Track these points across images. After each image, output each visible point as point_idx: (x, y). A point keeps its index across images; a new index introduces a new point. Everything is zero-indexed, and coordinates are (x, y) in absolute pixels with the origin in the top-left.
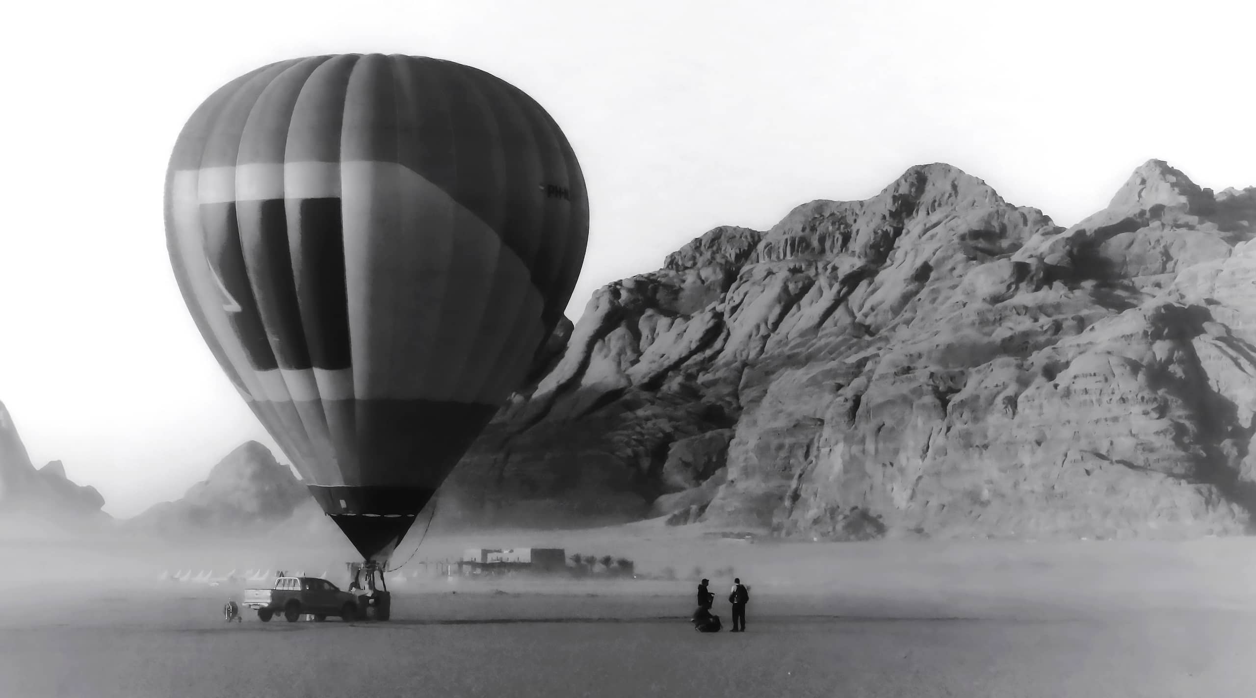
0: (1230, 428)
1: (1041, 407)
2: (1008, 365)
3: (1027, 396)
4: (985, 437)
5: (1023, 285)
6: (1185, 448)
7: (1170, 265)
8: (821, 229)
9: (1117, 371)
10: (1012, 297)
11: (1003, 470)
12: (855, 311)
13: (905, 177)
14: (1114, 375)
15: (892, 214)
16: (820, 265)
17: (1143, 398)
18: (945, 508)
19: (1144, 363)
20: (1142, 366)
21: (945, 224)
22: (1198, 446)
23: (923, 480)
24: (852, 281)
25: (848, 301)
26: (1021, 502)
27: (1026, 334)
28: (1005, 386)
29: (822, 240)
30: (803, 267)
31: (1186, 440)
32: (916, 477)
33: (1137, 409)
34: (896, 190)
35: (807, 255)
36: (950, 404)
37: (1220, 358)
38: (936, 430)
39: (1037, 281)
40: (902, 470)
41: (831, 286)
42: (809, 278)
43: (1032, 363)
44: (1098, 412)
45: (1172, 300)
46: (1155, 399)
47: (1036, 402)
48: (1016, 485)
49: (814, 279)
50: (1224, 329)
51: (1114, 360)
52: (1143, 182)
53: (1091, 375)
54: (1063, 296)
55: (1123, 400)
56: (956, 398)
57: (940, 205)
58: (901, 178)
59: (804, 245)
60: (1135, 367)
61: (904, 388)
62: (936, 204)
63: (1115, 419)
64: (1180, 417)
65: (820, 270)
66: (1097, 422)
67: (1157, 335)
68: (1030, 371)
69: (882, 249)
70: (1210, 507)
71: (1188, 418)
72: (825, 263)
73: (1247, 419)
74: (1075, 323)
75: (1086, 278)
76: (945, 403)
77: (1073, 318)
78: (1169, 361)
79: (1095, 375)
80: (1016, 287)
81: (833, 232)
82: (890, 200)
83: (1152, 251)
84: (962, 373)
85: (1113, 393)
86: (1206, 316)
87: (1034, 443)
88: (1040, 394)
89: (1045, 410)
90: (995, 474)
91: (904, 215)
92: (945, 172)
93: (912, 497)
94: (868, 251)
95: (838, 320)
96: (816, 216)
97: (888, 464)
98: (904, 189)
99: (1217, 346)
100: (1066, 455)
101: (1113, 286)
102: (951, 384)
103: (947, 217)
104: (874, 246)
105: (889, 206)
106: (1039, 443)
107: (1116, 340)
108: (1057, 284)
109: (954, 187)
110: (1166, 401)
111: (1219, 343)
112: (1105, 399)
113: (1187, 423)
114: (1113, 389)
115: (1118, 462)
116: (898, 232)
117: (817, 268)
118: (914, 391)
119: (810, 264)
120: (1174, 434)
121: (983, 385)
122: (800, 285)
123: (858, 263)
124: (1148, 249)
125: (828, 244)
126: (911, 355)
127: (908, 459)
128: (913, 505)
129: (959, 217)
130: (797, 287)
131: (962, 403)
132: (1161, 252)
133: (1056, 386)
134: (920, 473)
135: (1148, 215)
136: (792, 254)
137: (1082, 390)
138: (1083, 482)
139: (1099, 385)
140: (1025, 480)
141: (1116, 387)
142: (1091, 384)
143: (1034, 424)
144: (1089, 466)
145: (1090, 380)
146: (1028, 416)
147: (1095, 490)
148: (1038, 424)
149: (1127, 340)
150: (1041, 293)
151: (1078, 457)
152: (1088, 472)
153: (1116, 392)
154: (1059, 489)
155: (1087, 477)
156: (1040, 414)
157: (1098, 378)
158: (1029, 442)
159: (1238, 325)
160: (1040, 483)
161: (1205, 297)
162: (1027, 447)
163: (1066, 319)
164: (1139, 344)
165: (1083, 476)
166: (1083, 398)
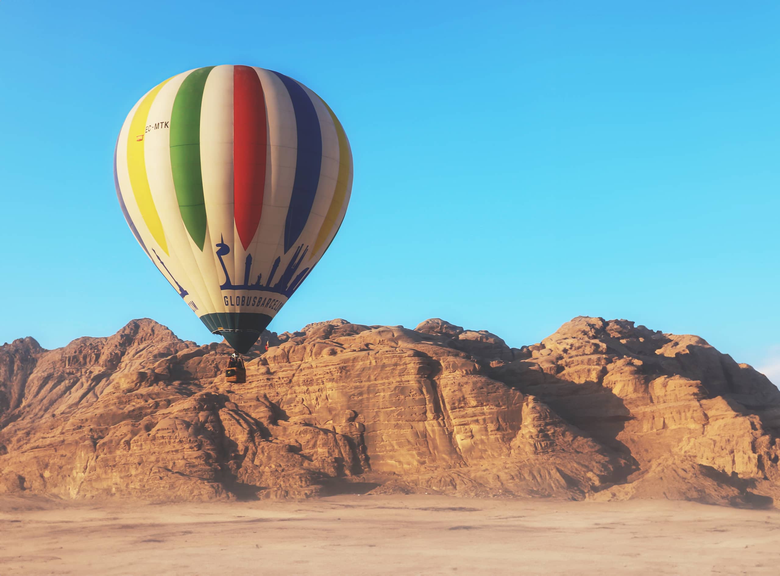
0: (233, 455)
1: (141, 445)
2: (128, 425)
3: (135, 440)
4: (115, 461)
5: (143, 383)
6: (210, 465)
7: (218, 372)
8: (84, 352)
9: (179, 427)
10: (137, 390)
11: (121, 478)
12: (98, 394)
13: (128, 325)
14: (177, 429)
15: (120, 344)
16: (83, 370)
17: (190, 440)
18: (94, 498)
20: (192, 424)
21: (147, 350)
22: (216, 464)
23: (84, 484)
24: (98, 379)
25: (95, 389)
26: (130, 493)
27: (141, 408)
28: (126, 435)
29: (85, 358)
30: (74, 372)
31: (211, 461)
32: (80, 482)
33: (187, 446)
34: (123, 332)
35: (76, 366)
36: (98, 445)
37: (231, 420)
38: (90, 458)
39: (150, 381)
40: (74, 479)
41: (87, 381)
42: (76, 377)
43: (140, 423)
44: (168, 448)
45: (212, 391)
46: (196, 441)
47: (139, 443)
48: (127, 485)
49: (80, 378)
50: (234, 405)
51: (177, 422)
53: (165, 429)
54: (162, 389)
55: (181, 442)
56: (101, 441)
57: (145, 340)
58: (127, 325)
59: (75, 360)
60: (188, 425)
61: (77, 437)
62: (143, 339)
63: (177, 451)
64: (208, 449)
65: (83, 373)
66: (168, 452)
67: (201, 409)
68: (139, 427)
69: (114, 363)
70: (218, 494)
71: (212, 450)
72: (86, 369)
73: (242, 450)
74: (166, 403)
75: (175, 380)
76: (95, 444)
77: (165, 400)
78: (206, 422)
79: (168, 429)
80: (140, 384)
81: (91, 354)
82: (119, 337)
83: (210, 366)
84: (107, 429)
85: (176, 438)
86: (227, 399)
87: (137, 464)
88: (141, 439)
89: (143, 447)
90: (118, 480)
91: (127, 345)
92: (149, 323)
93: (78, 492)
94: (107, 363)
95: (88, 400)
96: (82, 345)
97: (67, 475)
98: (127, 332)
99: (229, 414)
100: (151, 470)
101: (189, 384)
102: (100, 434)
103: (148, 346)
104: (111, 361)
105: (118, 339)
106: (139, 464)
107: (180, 411)
108: (161, 383)
109: (153, 331)
110: (202, 442)
111: (231, 413)
112: (172, 441)
113: (211, 453)
114: (176, 436)
115: (176, 473)
116: (123, 354)
117: (81, 373)
118: (81, 439)
119: (78, 370)
120: (205, 458)
121: (115, 435)
122: (72, 381)
123: (103, 369)
124: (208, 365)
125: (88, 360)
126: (82, 420)
127: (77, 473)
128: (78, 496)
129: (154, 346)
130: (70, 382)
131: (104, 444)
132: (214, 367)
133: (149, 435)
134: (82, 480)
135: (209, 348)
136: (69, 365)
137: (161, 437)
138: (158, 483)
139: (169, 434)
140: (132, 482)
141: (178, 435)
142: (165, 434)
143: (138, 454)
144: (162, 475)
145: (165, 431)
146: (135, 450)
147: (164, 487)
148: (139, 454)
149: (185, 411)
150: (151, 388)
151: (157, 471)
152: (161, 478)
153: (178, 437)
154: (147, 487)
155: (160, 480)
156: (141, 449)
157: (169, 431)
158: (135, 464)
159: (241, 403)
160: (139, 484)
161: (227, 389)
162: (134, 466)
163: (161, 401)
164: (191, 413)
165: (159, 480)
166: (162, 441)
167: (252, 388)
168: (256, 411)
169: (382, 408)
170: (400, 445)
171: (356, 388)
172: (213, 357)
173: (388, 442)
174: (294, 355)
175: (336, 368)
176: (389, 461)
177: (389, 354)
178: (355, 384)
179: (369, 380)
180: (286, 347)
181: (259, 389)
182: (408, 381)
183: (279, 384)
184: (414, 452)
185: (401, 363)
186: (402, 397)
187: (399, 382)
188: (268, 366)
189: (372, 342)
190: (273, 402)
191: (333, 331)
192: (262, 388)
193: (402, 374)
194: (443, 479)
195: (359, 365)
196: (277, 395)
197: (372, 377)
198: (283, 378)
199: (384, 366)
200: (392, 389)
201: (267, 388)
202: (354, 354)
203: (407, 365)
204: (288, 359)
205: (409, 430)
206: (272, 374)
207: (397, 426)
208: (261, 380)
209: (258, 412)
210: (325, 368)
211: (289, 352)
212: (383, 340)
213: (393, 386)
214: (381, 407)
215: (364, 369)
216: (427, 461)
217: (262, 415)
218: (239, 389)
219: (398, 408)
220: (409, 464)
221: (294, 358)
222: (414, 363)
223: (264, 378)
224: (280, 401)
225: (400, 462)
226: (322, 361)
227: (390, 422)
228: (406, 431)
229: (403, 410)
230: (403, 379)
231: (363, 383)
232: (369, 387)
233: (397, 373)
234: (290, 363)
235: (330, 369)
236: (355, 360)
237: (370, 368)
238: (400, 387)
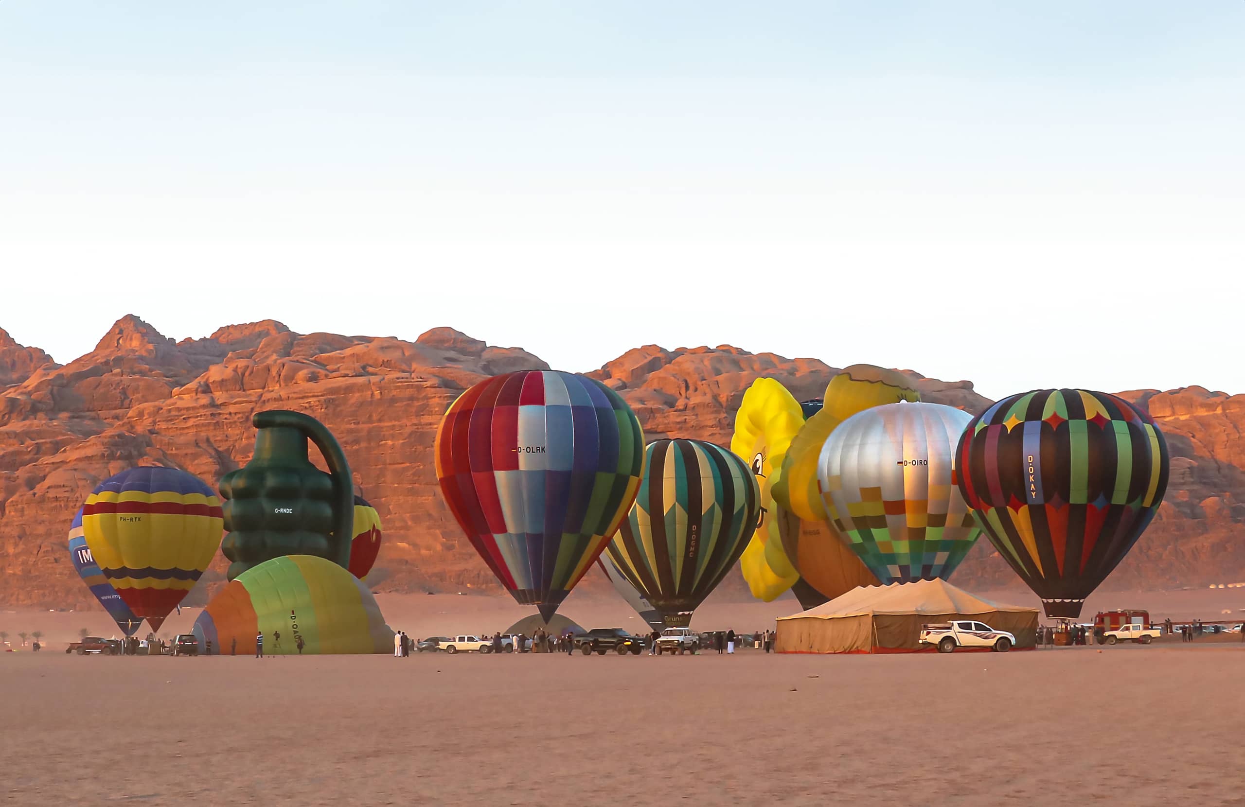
1: (23, 510)
5: (14, 415)
7: (127, 401)
9: (81, 483)
10: (5, 425)
14: (78, 487)
19: (101, 477)
27: (17, 453)
39: (25, 413)
43: (18, 476)
44: (65, 515)
45: (124, 430)
47: (20, 506)
50: (161, 453)
51: (78, 476)
52: (121, 332)
53: (60, 486)
54: (44, 425)
67: (112, 457)
68: (16, 482)
74: (52, 446)
75: (62, 411)
77: (50, 443)
79: (64, 486)
80: (9, 417)
83: (114, 392)
86: (150, 443)
87: (17, 538)
88: (21, 500)
89: (26, 513)
100: (40, 548)
101: (83, 418)
106: (20, 538)
107: (80, 459)
108: (40, 415)
111: (158, 464)
114: (77, 497)
124: (110, 390)
132: (120, 393)
133: (35, 494)
137: (53, 498)
138: (52, 567)
139: (67, 494)
140: (9, 565)
141: (79, 496)
142: (60, 493)
143: (17, 523)
144: (57, 556)
145: (59, 490)
146: (13, 516)
147: (61, 574)
148: (21, 523)
149: (88, 460)
150: (27, 422)
151: (50, 549)
152: (56, 560)
153: (80, 499)
154: (35, 573)
155: (55, 564)
156: (22, 516)
157: (66, 489)
158: (14, 537)
159: (172, 450)
160: (20, 568)
161: (149, 428)
162: (12, 541)
163: (46, 443)
164: (97, 463)
165: (52, 563)
166: (54, 504)
167: (187, 428)
168: (194, 463)
169: (390, 464)
170: (416, 519)
171: (350, 431)
172: (118, 378)
173: (397, 515)
174: (252, 380)
175: (319, 401)
176: (399, 544)
177: (401, 382)
178: (348, 426)
179: (370, 420)
180: (239, 366)
181: (199, 429)
182: (431, 424)
183: (230, 423)
184: (438, 532)
185: (421, 396)
186: (420, 448)
187: (415, 425)
188: (210, 395)
189: (370, 362)
190: (220, 449)
191: (296, 342)
192: (204, 429)
193: (422, 413)
194: (482, 573)
195: (355, 398)
196: (226, 438)
197: (375, 417)
198: (236, 414)
199: (393, 400)
200: (406, 435)
201: (212, 428)
202: (346, 380)
203: (430, 400)
204: (242, 384)
205: (430, 498)
206: (218, 406)
207: (412, 492)
208: (201, 415)
209: (197, 464)
210: (301, 401)
211: (243, 375)
212: (388, 361)
213: (408, 430)
214: (388, 461)
215: (362, 404)
216: (457, 546)
217: (205, 468)
218: (168, 428)
219: (414, 465)
220: (428, 548)
221: (252, 384)
222: (440, 397)
223: (207, 413)
224: (231, 448)
225: (415, 545)
226: (296, 390)
227: (401, 485)
228: (425, 500)
229: (421, 467)
230: (422, 421)
231: (361, 426)
232: (369, 431)
233: (414, 411)
234: (244, 390)
235: (310, 402)
236: (349, 389)
237: (371, 403)
238: (417, 432)
